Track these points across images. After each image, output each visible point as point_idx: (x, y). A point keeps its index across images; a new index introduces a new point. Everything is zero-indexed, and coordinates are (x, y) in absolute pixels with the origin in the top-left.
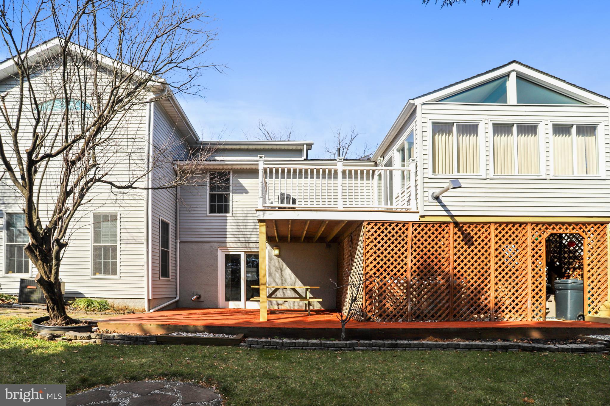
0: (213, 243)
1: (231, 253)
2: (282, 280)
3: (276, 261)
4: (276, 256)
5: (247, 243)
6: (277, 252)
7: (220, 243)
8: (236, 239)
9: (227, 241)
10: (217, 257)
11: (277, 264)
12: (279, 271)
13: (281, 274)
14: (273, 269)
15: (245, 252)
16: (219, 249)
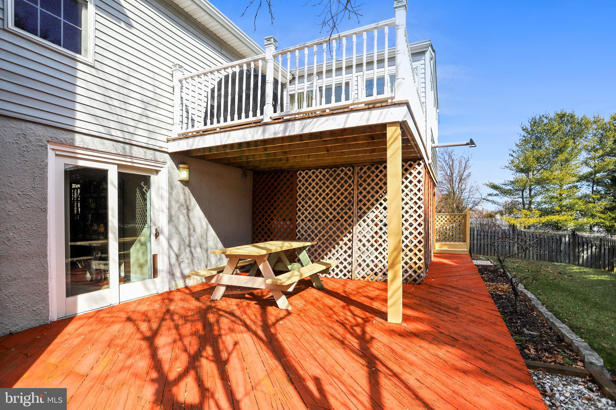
0: (39, 128)
1: (82, 163)
2: (189, 229)
3: (181, 191)
4: (181, 181)
5: (127, 146)
6: (184, 174)
7: (54, 131)
8: (102, 129)
9: (77, 129)
10: (44, 168)
11: (182, 197)
12: (185, 211)
13: (188, 216)
14: (175, 206)
15: (119, 166)
16: (49, 146)
